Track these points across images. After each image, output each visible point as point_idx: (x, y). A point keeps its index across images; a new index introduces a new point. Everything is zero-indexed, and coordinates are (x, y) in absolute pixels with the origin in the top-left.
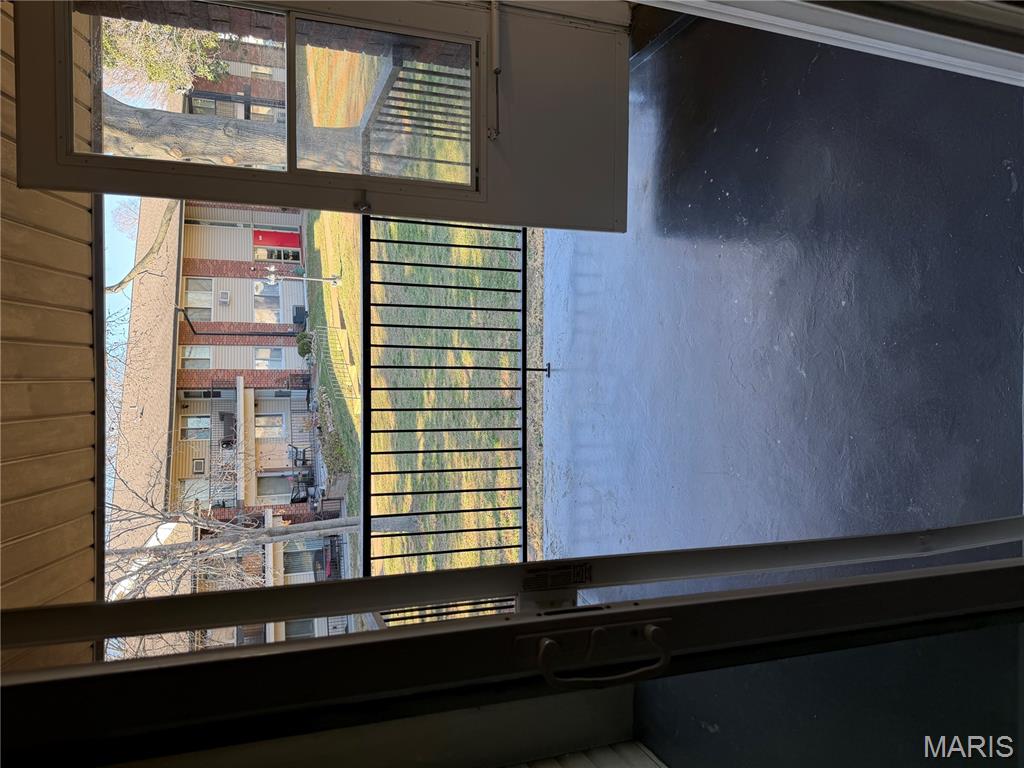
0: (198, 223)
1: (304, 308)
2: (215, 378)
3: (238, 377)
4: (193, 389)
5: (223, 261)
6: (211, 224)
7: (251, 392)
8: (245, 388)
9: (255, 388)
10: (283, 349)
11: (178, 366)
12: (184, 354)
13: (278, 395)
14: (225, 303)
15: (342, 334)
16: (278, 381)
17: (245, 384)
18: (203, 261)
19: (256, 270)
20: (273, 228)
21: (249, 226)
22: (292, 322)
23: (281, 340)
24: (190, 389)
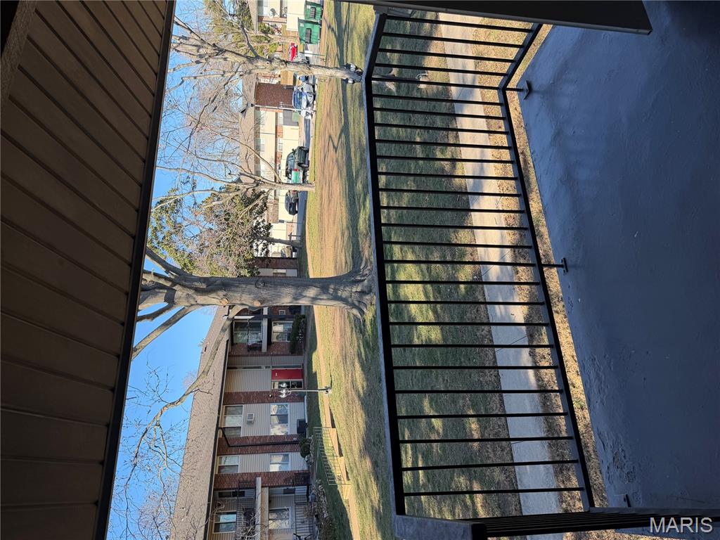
0: (236, 368)
1: (305, 421)
2: (242, 479)
3: (257, 478)
4: (225, 489)
5: (251, 392)
6: (245, 368)
7: (266, 490)
8: (262, 487)
9: (269, 487)
10: (290, 454)
11: (216, 472)
12: (220, 463)
13: (286, 492)
14: (251, 422)
15: (333, 432)
16: (285, 480)
17: (262, 484)
18: (237, 394)
19: (273, 397)
20: (285, 367)
21: (269, 367)
22: (296, 433)
23: (289, 447)
24: (223, 489)
